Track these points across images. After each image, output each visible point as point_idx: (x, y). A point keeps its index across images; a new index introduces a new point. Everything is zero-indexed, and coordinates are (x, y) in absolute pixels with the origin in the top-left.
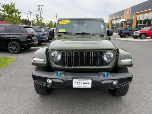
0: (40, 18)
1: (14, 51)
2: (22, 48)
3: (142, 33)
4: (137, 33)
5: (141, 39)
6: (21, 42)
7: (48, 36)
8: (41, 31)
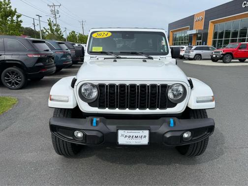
0: (55, 27)
1: (13, 85)
2: (29, 80)
3: (227, 53)
4: (219, 52)
5: (224, 62)
6: (26, 67)
7: (72, 58)
8: (61, 50)
